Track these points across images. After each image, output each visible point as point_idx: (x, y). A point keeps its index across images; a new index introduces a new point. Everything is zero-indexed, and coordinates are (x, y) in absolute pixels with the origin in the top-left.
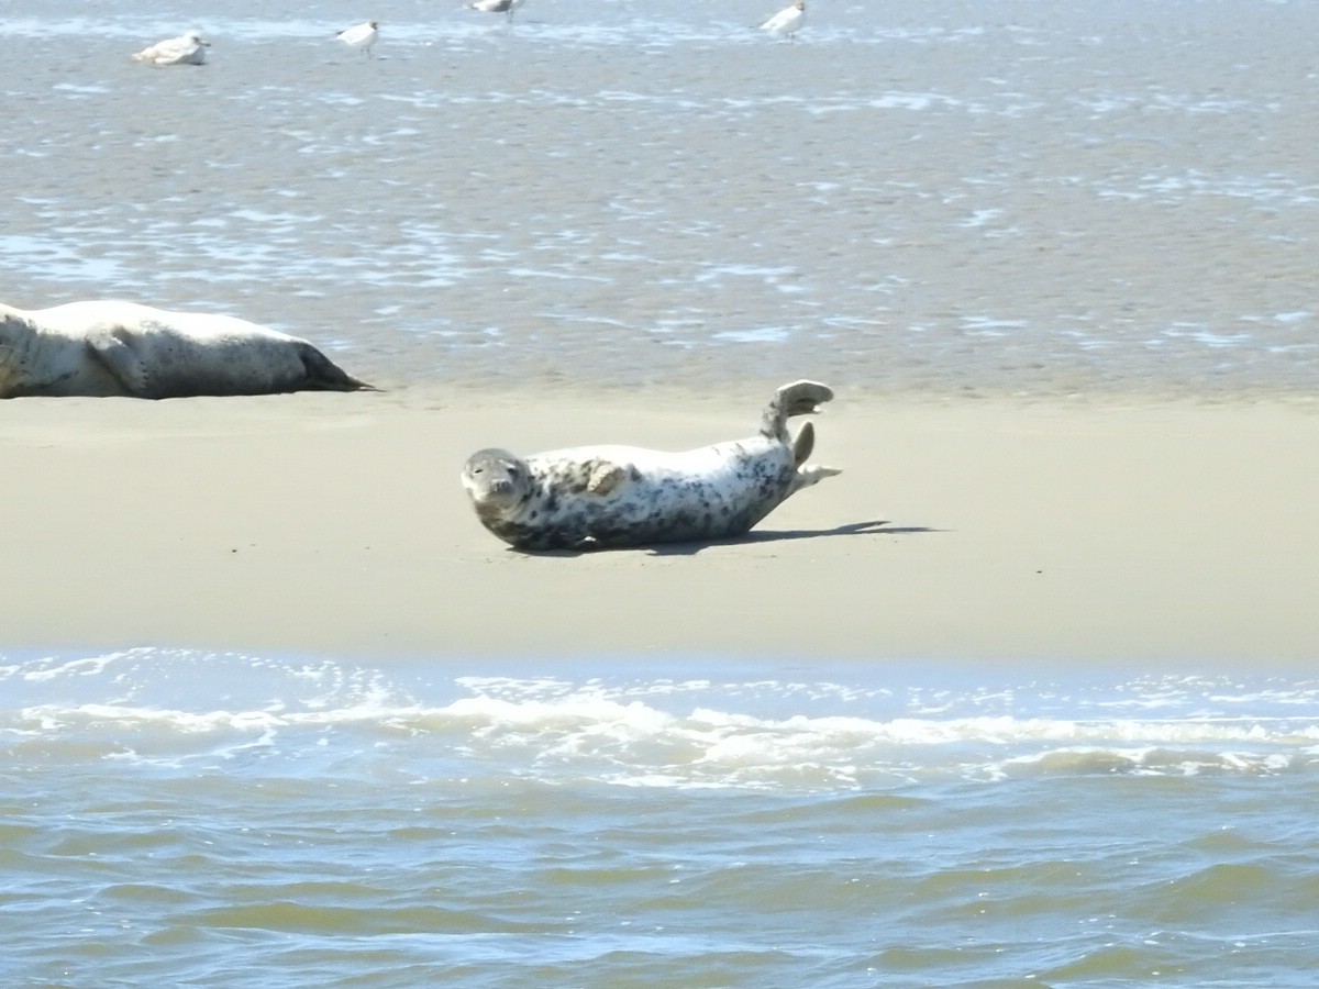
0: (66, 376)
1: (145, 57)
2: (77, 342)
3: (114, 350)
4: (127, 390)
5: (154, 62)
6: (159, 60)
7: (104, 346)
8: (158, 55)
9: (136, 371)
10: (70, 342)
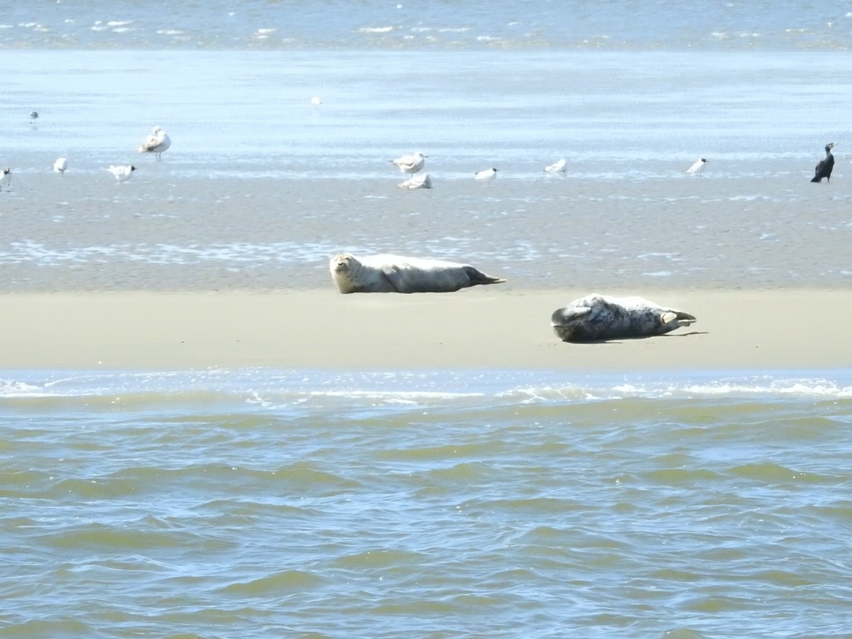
0: (372, 284)
1: (404, 186)
2: (377, 271)
3: (392, 275)
4: (397, 290)
5: (409, 189)
6: (410, 187)
7: (388, 272)
8: (411, 184)
9: (401, 283)
10: (375, 270)
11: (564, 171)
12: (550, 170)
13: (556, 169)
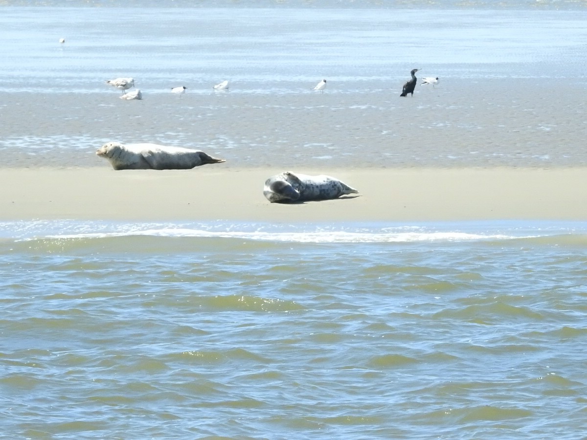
0: (134, 163)
1: (123, 98)
4: (151, 167)
5: (126, 100)
9: (155, 163)
11: (227, 88)
12: (218, 88)
13: (222, 87)
